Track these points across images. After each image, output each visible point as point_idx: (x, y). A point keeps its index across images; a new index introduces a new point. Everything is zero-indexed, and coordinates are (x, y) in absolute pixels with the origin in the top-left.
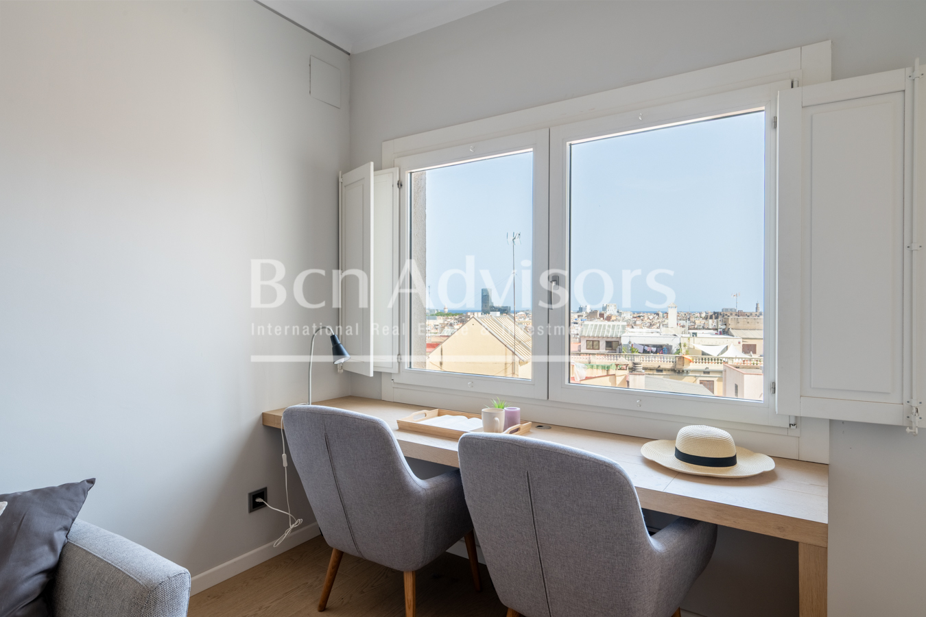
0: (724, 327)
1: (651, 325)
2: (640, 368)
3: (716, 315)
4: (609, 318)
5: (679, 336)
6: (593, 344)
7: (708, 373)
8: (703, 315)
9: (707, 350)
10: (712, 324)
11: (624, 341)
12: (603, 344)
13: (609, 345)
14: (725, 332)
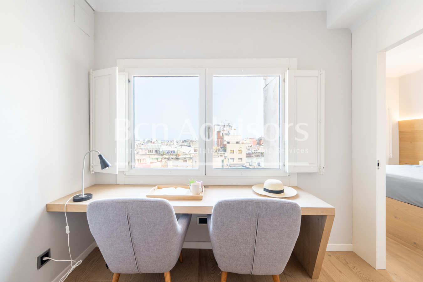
0: (189, 145)
1: (167, 145)
2: (171, 158)
3: (185, 141)
4: (154, 143)
5: (177, 148)
6: (151, 151)
7: (186, 158)
8: (182, 141)
9: (185, 152)
10: (185, 144)
11: (161, 150)
12: (154, 151)
13: (156, 151)
14: (189, 146)
